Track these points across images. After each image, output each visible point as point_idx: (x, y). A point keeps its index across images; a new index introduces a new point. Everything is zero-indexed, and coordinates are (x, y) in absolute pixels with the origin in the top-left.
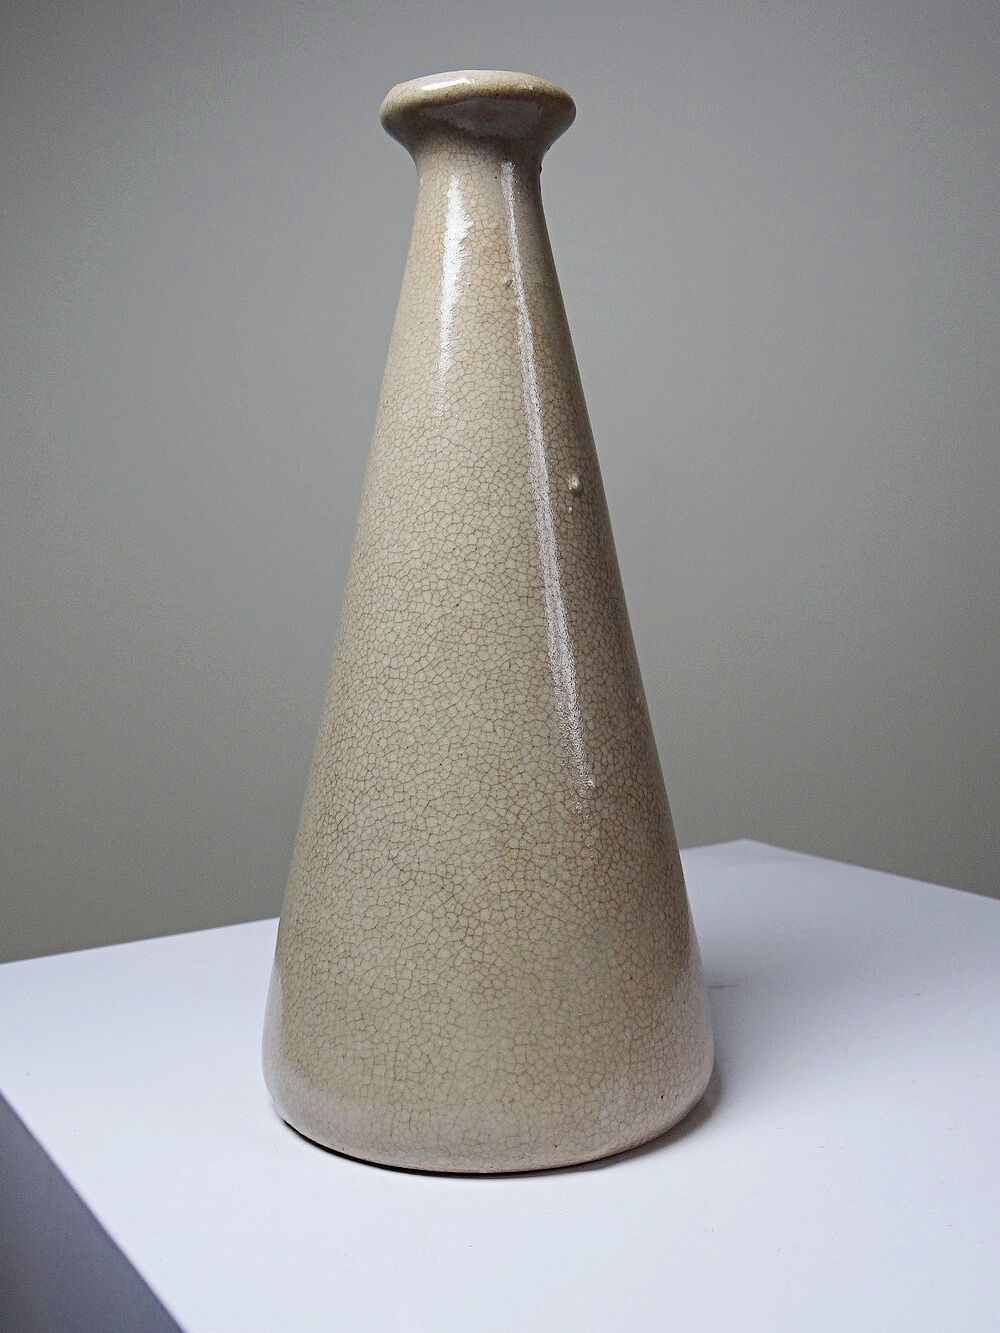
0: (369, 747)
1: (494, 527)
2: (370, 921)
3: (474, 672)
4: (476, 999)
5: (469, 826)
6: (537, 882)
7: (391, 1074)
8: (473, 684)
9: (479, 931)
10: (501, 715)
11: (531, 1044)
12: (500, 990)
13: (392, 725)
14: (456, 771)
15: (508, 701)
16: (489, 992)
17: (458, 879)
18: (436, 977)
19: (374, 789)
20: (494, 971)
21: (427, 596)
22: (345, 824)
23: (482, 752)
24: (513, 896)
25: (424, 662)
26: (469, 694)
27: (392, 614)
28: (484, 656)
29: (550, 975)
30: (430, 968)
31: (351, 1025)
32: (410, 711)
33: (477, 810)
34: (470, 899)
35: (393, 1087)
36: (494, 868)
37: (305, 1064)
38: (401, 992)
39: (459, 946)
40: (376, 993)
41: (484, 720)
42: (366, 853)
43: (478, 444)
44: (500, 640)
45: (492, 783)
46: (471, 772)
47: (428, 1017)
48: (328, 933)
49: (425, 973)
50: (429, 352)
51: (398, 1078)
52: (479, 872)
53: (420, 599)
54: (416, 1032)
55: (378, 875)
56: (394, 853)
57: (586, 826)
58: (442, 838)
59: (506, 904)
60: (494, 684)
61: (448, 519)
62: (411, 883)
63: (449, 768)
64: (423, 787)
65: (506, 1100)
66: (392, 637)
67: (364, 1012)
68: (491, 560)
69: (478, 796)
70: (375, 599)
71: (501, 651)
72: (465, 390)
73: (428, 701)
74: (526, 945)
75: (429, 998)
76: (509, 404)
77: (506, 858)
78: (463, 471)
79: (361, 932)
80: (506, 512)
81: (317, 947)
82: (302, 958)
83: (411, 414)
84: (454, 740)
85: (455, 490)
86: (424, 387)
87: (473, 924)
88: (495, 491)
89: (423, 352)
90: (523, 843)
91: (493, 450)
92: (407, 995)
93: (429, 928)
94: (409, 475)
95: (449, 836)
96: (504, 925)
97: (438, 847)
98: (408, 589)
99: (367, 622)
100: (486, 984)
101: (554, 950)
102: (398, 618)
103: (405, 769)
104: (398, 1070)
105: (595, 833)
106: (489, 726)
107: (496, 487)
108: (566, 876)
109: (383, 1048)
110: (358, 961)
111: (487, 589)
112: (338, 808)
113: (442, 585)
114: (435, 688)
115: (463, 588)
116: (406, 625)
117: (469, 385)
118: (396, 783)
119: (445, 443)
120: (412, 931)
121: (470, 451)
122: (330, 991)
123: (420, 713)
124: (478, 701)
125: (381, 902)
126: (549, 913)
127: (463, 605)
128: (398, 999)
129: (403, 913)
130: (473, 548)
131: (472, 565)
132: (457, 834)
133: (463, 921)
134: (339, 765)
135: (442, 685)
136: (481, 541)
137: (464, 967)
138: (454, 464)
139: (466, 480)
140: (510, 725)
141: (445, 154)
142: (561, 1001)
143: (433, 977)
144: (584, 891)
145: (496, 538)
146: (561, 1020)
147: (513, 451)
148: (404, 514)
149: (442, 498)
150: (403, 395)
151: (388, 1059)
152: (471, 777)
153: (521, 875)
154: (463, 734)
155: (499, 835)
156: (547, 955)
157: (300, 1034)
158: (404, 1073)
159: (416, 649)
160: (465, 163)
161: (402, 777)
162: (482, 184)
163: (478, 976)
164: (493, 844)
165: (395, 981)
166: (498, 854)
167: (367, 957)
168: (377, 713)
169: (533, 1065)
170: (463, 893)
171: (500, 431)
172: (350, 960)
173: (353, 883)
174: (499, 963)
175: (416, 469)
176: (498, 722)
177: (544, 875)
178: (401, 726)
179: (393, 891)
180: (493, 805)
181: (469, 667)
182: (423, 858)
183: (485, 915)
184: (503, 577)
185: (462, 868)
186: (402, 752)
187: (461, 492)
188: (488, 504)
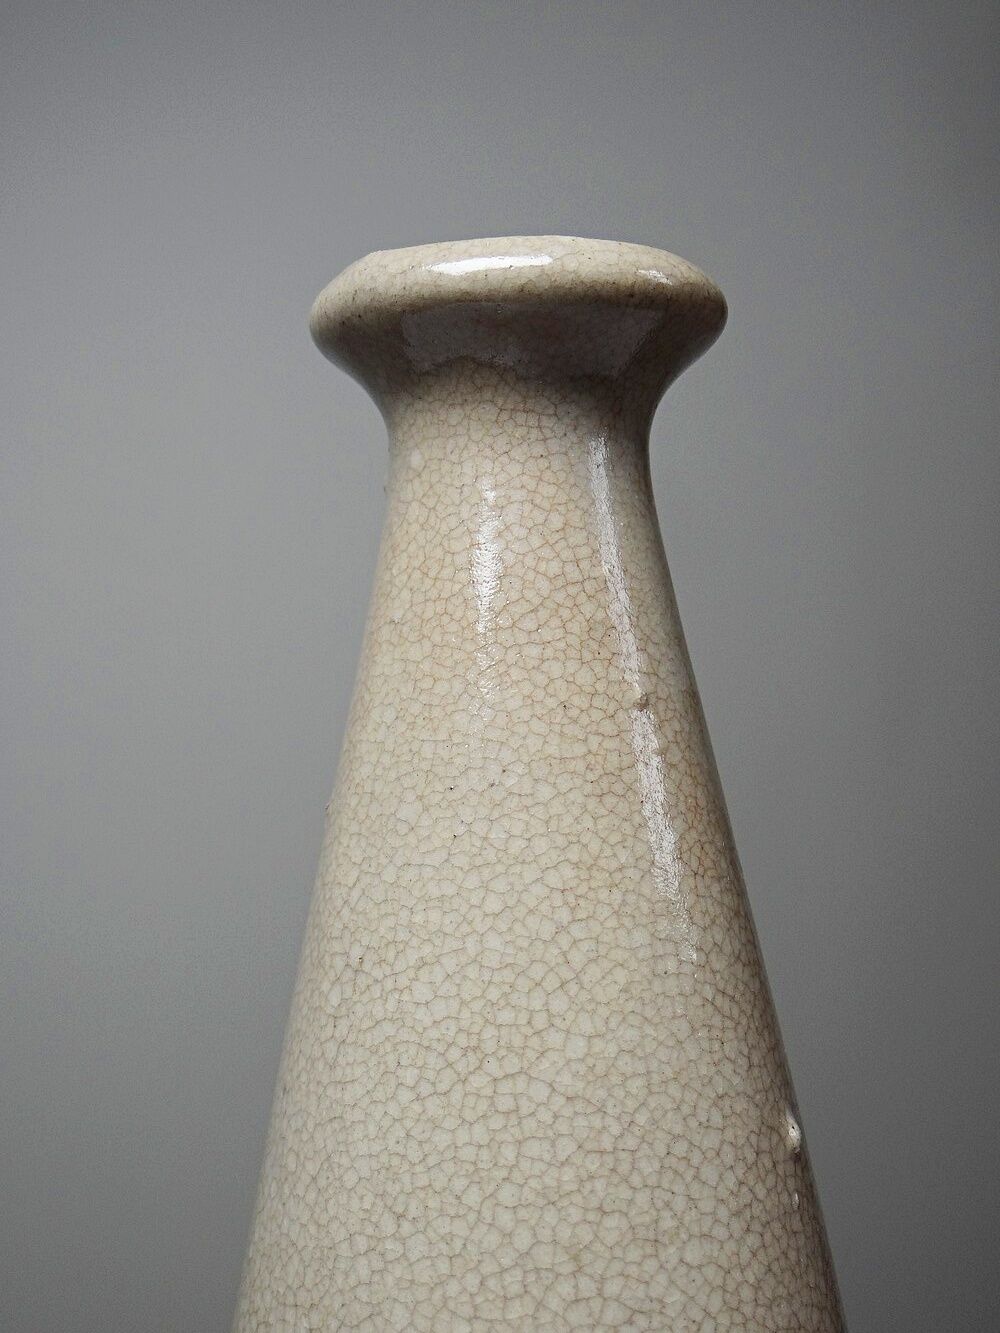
1: (673, 1297)
43: (620, 1093)
50: (479, 861)
61: (565, 1289)
72: (577, 959)
76: (671, 983)
78: (593, 1164)
80: (693, 1255)
83: (440, 1009)
85: (575, 1214)
86: (471, 945)
88: (667, 1205)
89: (462, 861)
91: (653, 1102)
94: (449, 1168)
107: (667, 1196)
117: (585, 946)
119: (540, 1092)
121: (602, 1111)
138: (566, 1148)
139: (599, 1185)
141: (489, 412)
147: (690, 1097)
148: (443, 1267)
149: (545, 1234)
150: (412, 957)
160: (535, 433)
162: (572, 481)
171: (663, 1054)
175: (468, 1153)
187: (591, 1216)
188: (656, 1241)
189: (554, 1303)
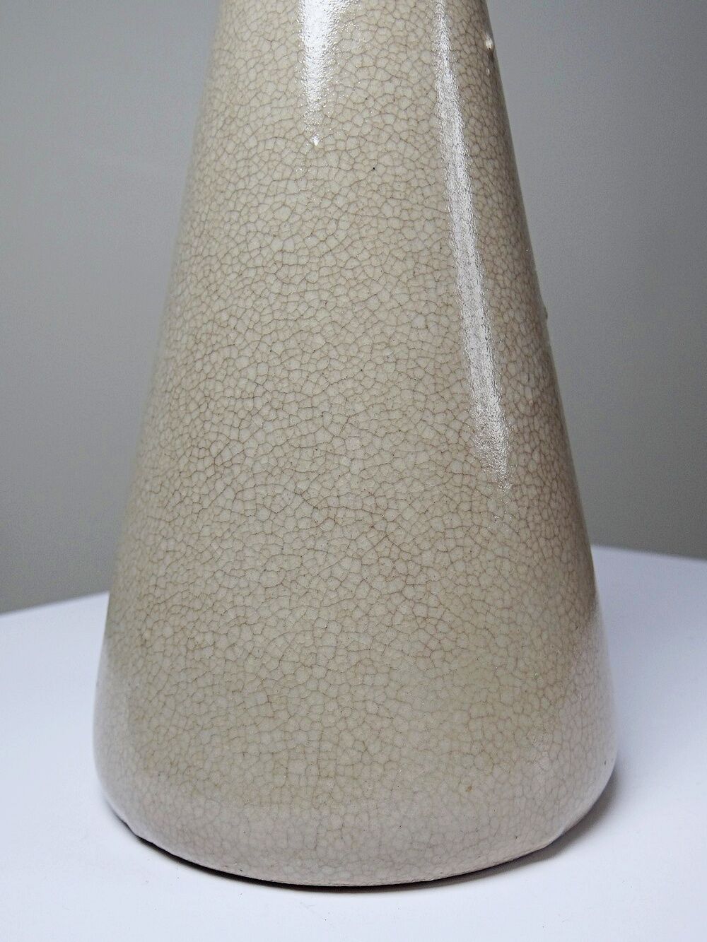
0: (258, 355)
1: (414, 74)
2: (273, 575)
3: (400, 255)
4: (422, 664)
5: (402, 447)
6: (485, 515)
7: (314, 770)
8: (398, 268)
9: (422, 579)
10: (433, 308)
11: (488, 715)
12: (450, 651)
13: (291, 324)
14: (382, 378)
15: (441, 290)
16: (436, 655)
17: (391, 515)
18: (369, 640)
19: (268, 407)
20: (442, 627)
21: (332, 158)
22: (227, 455)
23: (413, 354)
24: (460, 534)
25: (332, 242)
26: (394, 280)
27: (283, 184)
28: (409, 234)
29: (504, 629)
30: (361, 630)
31: (254, 712)
32: (316, 304)
33: (412, 426)
34: (409, 539)
35: (315, 788)
36: (436, 499)
37: (183, 766)
38: (323, 662)
39: (397, 600)
40: (287, 667)
41: (413, 314)
42: (262, 491)
44: (428, 214)
45: (427, 393)
46: (401, 379)
47: (361, 693)
48: (210, 596)
49: (355, 637)
51: (324, 774)
52: (417, 505)
53: (322, 163)
54: (347, 713)
55: (282, 517)
56: (302, 486)
57: (527, 448)
58: (368, 464)
59: (451, 544)
60: (424, 269)
61: (357, 62)
62: (329, 525)
63: (372, 375)
64: (340, 400)
65: (462, 789)
66: (284, 214)
67: (269, 692)
68: (412, 115)
69: (412, 410)
70: (254, 169)
71: (430, 228)
73: (339, 291)
74: (477, 593)
75: (361, 669)
77: (448, 486)
79: (260, 591)
81: (192, 616)
82: (168, 631)
84: (378, 339)
87: (414, 569)
88: (413, 31)
90: (467, 467)
92: (332, 666)
93: (357, 579)
95: (378, 461)
96: (451, 570)
97: (364, 474)
98: (305, 150)
99: (243, 200)
100: (433, 644)
101: (507, 597)
102: (292, 188)
103: (314, 378)
104: (323, 764)
105: (536, 456)
106: (420, 322)
107: (413, 27)
108: (513, 507)
109: (302, 737)
110: (258, 629)
111: (410, 150)
112: (213, 437)
113: (352, 143)
114: (349, 274)
115: (380, 149)
116: (303, 197)
118: (299, 397)
120: (333, 584)
122: (218, 670)
123: (330, 306)
124: (406, 291)
125: (286, 551)
126: (499, 552)
127: (381, 169)
128: (319, 672)
129: (321, 561)
130: (390, 99)
131: (390, 119)
132: (388, 458)
133: (401, 567)
134: (210, 385)
135: (359, 271)
136: (400, 90)
137: (406, 624)
139: (377, 14)
140: (444, 321)
142: (517, 659)
143: (365, 642)
144: (531, 525)
145: (417, 88)
146: (518, 683)
151: (309, 751)
152: (402, 386)
153: (465, 507)
154: (389, 331)
155: (440, 458)
156: (499, 604)
157: (173, 730)
158: (331, 768)
159: (320, 225)
161: (308, 389)
163: (423, 636)
164: (433, 469)
165: (313, 650)
166: (439, 481)
167: (272, 622)
168: (266, 311)
169: (492, 741)
170: (399, 532)
172: (245, 628)
173: (245, 529)
174: (448, 617)
176: (431, 317)
177: (492, 507)
178: (304, 324)
179: (304, 535)
180: (430, 420)
181: (392, 247)
182: (344, 491)
183: (427, 558)
184: (427, 137)
185: (396, 501)
186: (307, 357)
187: (372, 28)
188: (406, 45)
189: (350, 68)
